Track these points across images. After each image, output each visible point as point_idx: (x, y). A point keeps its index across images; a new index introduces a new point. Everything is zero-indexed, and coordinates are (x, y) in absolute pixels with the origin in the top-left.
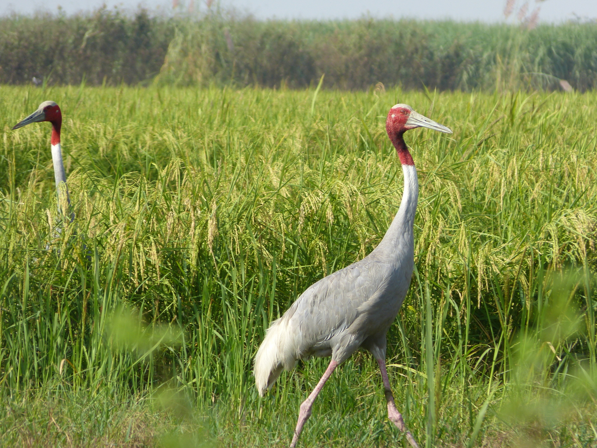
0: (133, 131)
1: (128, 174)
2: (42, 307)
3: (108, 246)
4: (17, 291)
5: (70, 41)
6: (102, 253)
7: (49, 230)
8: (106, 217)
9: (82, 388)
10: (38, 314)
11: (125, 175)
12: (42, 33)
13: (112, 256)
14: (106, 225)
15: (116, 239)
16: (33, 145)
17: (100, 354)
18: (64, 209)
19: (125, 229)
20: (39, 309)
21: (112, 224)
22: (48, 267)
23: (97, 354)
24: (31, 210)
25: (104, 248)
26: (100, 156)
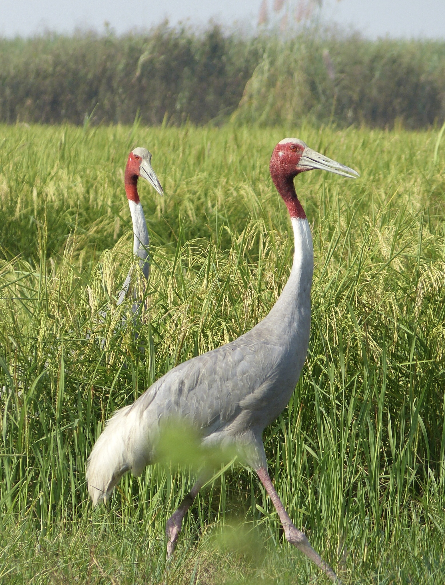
0: (200, 184)
1: (193, 241)
2: (80, 413)
3: (167, 335)
4: (49, 394)
5: (121, 67)
6: (159, 344)
7: (90, 314)
8: (164, 296)
9: (133, 520)
10: (76, 423)
11: (189, 242)
12: (84, 56)
13: (172, 347)
14: (164, 307)
15: (177, 325)
16: (72, 203)
17: (156, 475)
18: (109, 287)
19: (189, 312)
20: (77, 417)
21: (171, 305)
22: (89, 361)
23: (153, 475)
24: (67, 288)
25: (162, 337)
26: (157, 217)
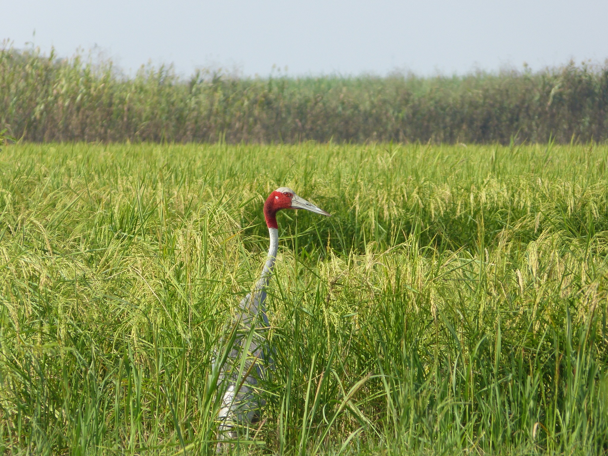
0: (602, 189)
1: (601, 234)
2: (513, 369)
3: (581, 307)
4: (488, 354)
5: (537, 98)
6: (574, 314)
7: (520, 291)
8: (578, 278)
9: (557, 453)
10: (510, 377)
11: (597, 234)
12: (507, 91)
13: (585, 317)
14: (578, 285)
15: (588, 299)
16: (500, 204)
17: (574, 417)
18: (534, 270)
19: (598, 289)
20: (511, 372)
21: (584, 284)
22: (519, 328)
23: (572, 417)
24: (502, 272)
25: (577, 309)
26: (568, 215)
